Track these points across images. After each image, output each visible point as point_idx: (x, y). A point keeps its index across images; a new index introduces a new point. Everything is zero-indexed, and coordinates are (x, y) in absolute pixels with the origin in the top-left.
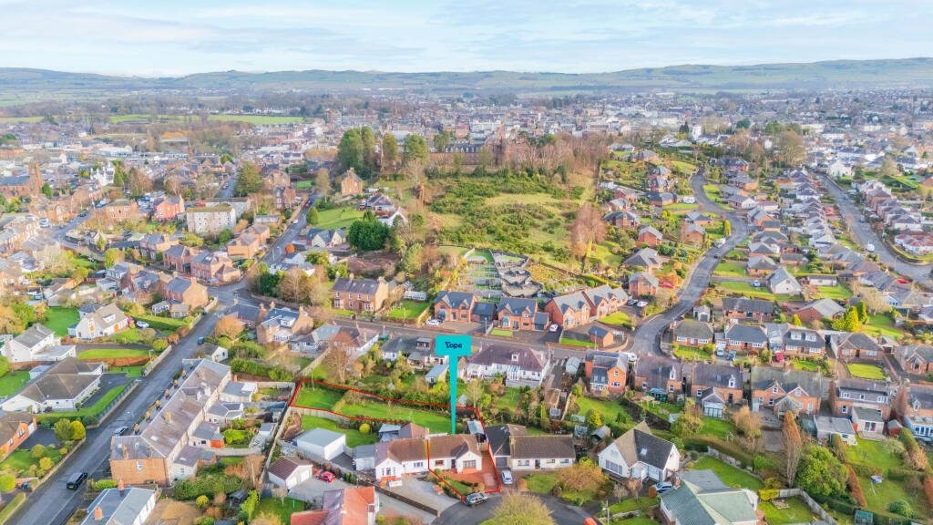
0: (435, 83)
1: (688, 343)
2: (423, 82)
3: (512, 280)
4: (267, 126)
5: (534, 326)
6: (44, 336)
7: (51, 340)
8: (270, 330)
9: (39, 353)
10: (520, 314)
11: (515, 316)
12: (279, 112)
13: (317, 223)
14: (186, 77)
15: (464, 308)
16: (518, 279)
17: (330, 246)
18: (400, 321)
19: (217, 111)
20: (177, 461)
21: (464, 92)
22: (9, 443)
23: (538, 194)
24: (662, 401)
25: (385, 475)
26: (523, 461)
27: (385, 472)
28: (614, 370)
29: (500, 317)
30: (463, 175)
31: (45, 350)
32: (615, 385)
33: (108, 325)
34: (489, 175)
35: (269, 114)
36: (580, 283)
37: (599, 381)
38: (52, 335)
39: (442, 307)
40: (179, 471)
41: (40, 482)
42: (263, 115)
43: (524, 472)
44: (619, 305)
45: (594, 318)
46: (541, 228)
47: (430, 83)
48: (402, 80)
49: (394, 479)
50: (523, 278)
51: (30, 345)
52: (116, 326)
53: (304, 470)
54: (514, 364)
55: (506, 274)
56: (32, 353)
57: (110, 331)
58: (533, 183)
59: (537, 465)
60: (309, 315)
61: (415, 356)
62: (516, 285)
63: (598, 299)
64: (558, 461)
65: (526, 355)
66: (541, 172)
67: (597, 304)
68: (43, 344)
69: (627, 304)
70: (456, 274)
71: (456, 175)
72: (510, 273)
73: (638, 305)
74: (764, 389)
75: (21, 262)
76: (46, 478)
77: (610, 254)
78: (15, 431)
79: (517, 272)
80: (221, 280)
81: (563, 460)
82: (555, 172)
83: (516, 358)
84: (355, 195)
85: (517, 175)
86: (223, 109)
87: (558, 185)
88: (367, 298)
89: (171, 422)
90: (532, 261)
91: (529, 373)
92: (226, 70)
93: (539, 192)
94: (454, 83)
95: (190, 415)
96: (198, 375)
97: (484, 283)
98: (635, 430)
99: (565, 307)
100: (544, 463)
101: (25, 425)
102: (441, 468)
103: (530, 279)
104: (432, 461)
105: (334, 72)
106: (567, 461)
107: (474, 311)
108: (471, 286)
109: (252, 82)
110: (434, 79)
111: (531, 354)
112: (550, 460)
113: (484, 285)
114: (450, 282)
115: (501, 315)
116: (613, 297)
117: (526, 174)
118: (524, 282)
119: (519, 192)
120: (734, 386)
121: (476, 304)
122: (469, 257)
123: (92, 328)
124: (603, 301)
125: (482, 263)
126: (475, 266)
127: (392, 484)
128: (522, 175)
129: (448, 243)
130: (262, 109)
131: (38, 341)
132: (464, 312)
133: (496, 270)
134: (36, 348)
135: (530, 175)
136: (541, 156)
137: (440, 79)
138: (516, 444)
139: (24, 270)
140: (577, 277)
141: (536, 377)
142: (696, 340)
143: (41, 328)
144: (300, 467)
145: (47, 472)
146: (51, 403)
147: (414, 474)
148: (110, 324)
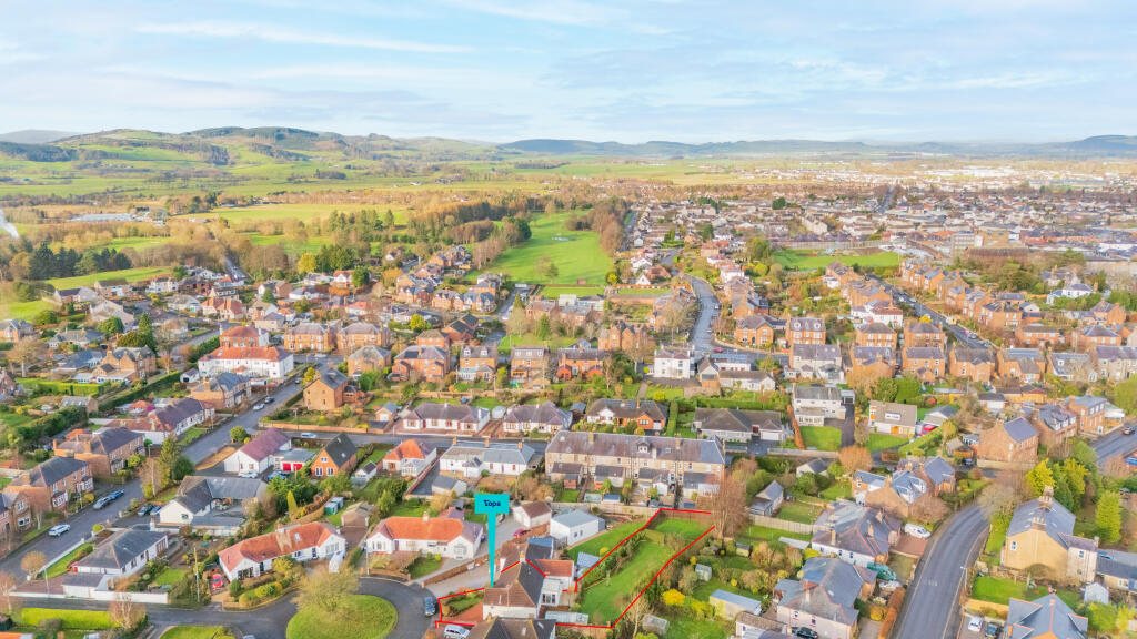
148: (890, 421)
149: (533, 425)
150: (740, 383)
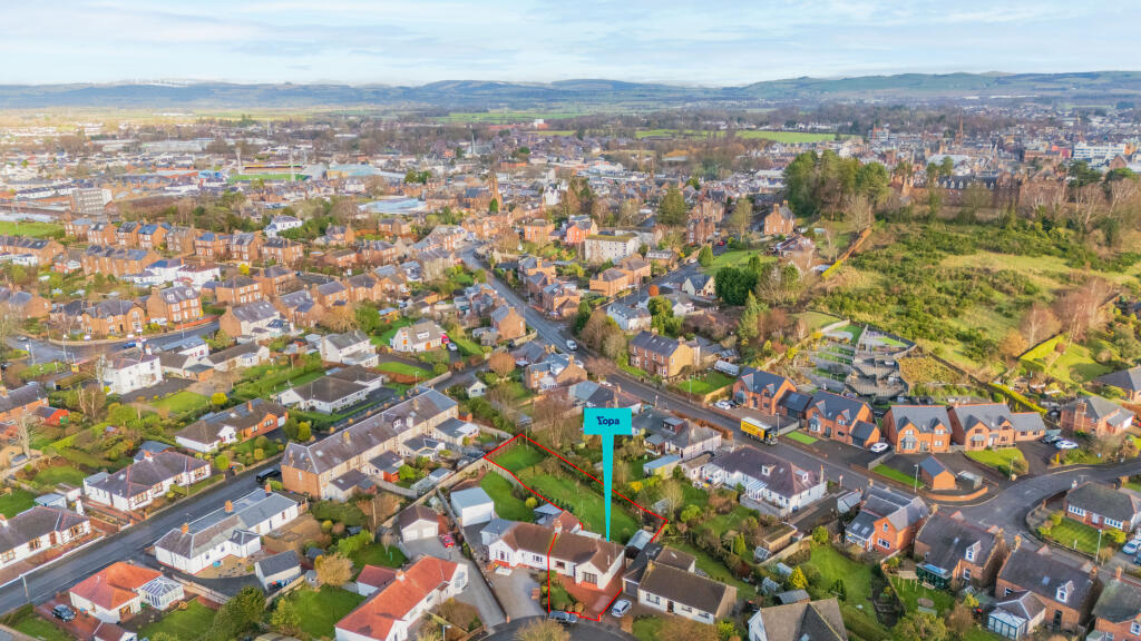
0: (1086, 86)
1: (1089, 520)
2: (1066, 86)
3: (870, 371)
4: (785, 145)
5: (851, 439)
6: (358, 341)
7: (366, 346)
8: (536, 375)
9: (347, 356)
10: (833, 419)
11: (827, 418)
12: (824, 127)
13: (709, 265)
14: (751, 86)
15: (767, 395)
16: (879, 372)
17: (702, 294)
18: (685, 394)
19: (754, 127)
20: (335, 482)
21: (1119, 100)
22: (252, 429)
23: (1045, 257)
24: (939, 587)
25: (499, 559)
26: (653, 596)
27: (499, 555)
28: (883, 521)
29: (808, 416)
30: (939, 220)
31: (352, 356)
32: (884, 543)
33: (419, 341)
34: (979, 223)
35: (813, 131)
36: (980, 393)
37: (858, 532)
38: (368, 342)
39: (742, 388)
40: (328, 490)
41: (244, 469)
42: (805, 131)
43: (652, 609)
44: (1020, 438)
45: (957, 448)
46: (994, 307)
47: (1078, 87)
48: (1033, 83)
49: (506, 565)
50: (886, 371)
51: (340, 347)
52: (429, 344)
53: (428, 526)
54: (763, 479)
55: (866, 361)
56: (341, 355)
57: (421, 347)
58: (1048, 240)
59: (671, 607)
60: (585, 368)
61: (656, 439)
62: (873, 379)
63: (971, 421)
64: (695, 612)
65: (782, 470)
66: (1070, 225)
67: (968, 428)
68: (355, 348)
69: (1040, 440)
70: (795, 350)
71: (926, 219)
72: (871, 362)
73: (1058, 444)
74: (1115, 619)
75: (409, 271)
76: (253, 467)
77: (1091, 361)
78: (261, 419)
79: (883, 362)
80: (560, 315)
81: (703, 612)
82: (1096, 226)
83: (767, 471)
84: (777, 236)
85: (1025, 227)
86: (761, 124)
87: (1095, 247)
88: (662, 359)
89: (349, 442)
90: (920, 349)
91: (775, 496)
92: (797, 77)
93: (1049, 254)
94: (1120, 87)
95: (374, 440)
96: (411, 404)
97: (826, 368)
98: (809, 605)
99: (904, 422)
100: (678, 606)
101: (274, 417)
102: (560, 571)
103: (897, 374)
104: (553, 561)
105: (935, 76)
106: (706, 617)
107: (782, 402)
108: (811, 370)
109: (822, 91)
110: (1087, 81)
111: (789, 471)
112: (686, 607)
113: (825, 371)
114: (782, 360)
115: (810, 413)
116: (1006, 424)
117: (1039, 225)
118: (886, 377)
119: (1011, 251)
120: (1065, 600)
121: (789, 393)
122: (831, 332)
123: (405, 342)
124: (979, 426)
125: (840, 342)
126: (830, 345)
127: (500, 571)
128: (1033, 228)
129: (825, 308)
130: (807, 124)
131: (350, 344)
132: (766, 400)
133: (852, 354)
134: (346, 351)
135: (1047, 229)
136: (1072, 200)
137: (1098, 82)
138: (653, 573)
139: (410, 280)
140: (980, 384)
141: (783, 502)
142: (1102, 519)
143: (359, 334)
144: (421, 521)
145: (256, 461)
146: (315, 403)
147: (531, 568)
148: (423, 341)
149: (167, 484)
150: (234, 362)
